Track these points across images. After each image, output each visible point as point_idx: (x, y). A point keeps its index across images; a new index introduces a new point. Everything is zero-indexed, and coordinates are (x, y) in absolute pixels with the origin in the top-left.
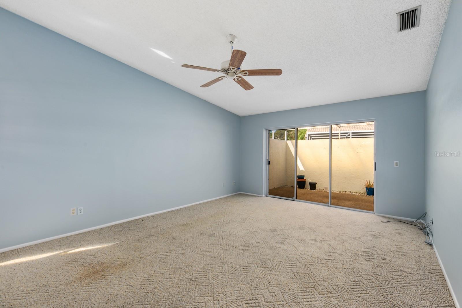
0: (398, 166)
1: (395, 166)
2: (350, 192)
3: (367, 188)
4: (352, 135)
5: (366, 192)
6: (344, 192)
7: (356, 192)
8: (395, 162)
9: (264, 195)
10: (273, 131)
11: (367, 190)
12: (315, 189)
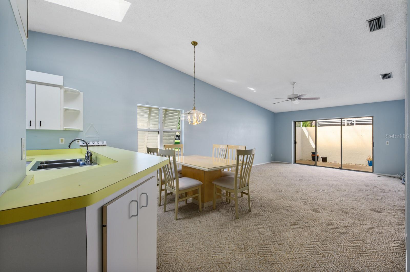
0: (388, 144)
1: (386, 144)
2: (355, 164)
3: (368, 161)
4: (356, 122)
5: (368, 164)
6: (350, 164)
7: (360, 164)
8: (386, 142)
9: (292, 163)
10: (301, 122)
11: (369, 163)
12: (326, 162)
